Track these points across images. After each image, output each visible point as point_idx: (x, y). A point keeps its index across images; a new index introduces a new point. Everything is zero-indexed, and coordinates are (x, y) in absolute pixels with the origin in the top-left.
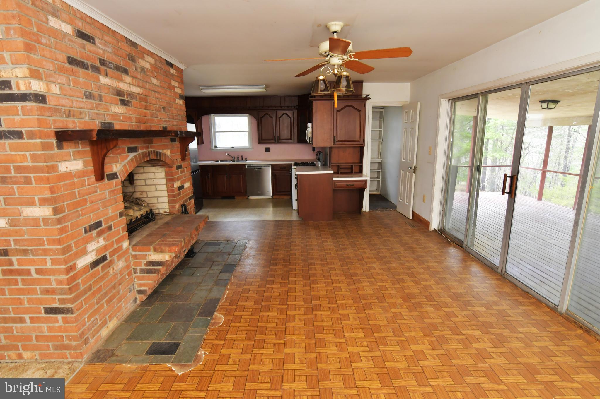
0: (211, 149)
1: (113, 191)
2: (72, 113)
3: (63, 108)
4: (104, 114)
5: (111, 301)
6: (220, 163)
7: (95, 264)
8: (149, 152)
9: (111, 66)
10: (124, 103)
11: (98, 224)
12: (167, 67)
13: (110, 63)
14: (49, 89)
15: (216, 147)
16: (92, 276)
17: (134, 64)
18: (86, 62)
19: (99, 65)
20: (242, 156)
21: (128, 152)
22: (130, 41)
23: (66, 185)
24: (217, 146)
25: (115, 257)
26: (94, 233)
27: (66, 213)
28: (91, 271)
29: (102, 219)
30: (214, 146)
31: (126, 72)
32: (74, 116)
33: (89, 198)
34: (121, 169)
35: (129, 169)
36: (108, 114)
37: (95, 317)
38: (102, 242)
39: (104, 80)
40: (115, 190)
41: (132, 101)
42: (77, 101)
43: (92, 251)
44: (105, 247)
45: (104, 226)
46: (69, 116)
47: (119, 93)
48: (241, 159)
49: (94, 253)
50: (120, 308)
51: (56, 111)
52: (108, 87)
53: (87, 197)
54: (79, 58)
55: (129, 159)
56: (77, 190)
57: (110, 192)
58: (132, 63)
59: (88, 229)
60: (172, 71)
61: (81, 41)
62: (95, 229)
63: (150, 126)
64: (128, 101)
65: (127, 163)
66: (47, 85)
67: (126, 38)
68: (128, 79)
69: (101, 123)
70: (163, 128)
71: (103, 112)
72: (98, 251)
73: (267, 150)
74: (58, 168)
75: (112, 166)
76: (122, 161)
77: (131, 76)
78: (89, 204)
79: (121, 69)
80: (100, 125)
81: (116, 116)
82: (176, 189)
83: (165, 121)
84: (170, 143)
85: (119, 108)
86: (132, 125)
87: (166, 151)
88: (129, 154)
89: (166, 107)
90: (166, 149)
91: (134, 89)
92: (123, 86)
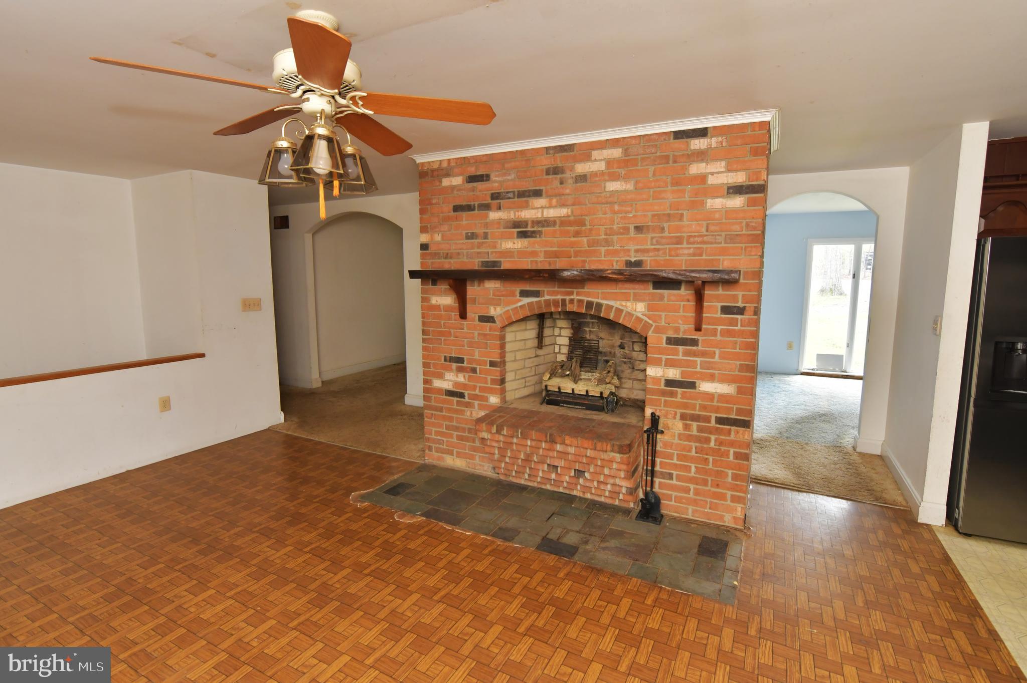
1: (485, 335)
2: (449, 255)
3: (441, 251)
4: (488, 252)
5: (462, 440)
7: (450, 393)
8: (564, 301)
9: (511, 195)
10: (523, 235)
11: (460, 360)
12: (679, 144)
13: (508, 193)
14: (432, 238)
16: (444, 401)
17: (559, 176)
18: (472, 203)
19: (490, 201)
21: (520, 296)
22: (556, 147)
23: (434, 314)
25: (476, 403)
26: (454, 365)
27: (431, 337)
28: (444, 397)
29: (465, 358)
31: (538, 194)
32: (451, 258)
33: (454, 332)
34: (501, 315)
35: (513, 317)
36: (492, 252)
37: (443, 439)
38: (461, 378)
39: (494, 215)
40: (489, 335)
41: (543, 229)
42: (456, 243)
43: (450, 381)
44: (465, 386)
45: (465, 364)
46: (446, 258)
47: (516, 224)
49: (451, 383)
50: (472, 457)
51: (436, 255)
52: (499, 222)
53: (452, 331)
54: (465, 203)
55: (520, 304)
56: (443, 322)
57: (479, 334)
58: (555, 176)
59: (448, 359)
60: (697, 144)
61: (471, 185)
62: (455, 363)
63: (584, 261)
64: (534, 232)
65: (512, 309)
66: (432, 235)
67: (547, 149)
68: (541, 202)
69: (482, 262)
70: (629, 264)
71: (486, 250)
72: (456, 384)
74: (430, 300)
75: (488, 307)
76: (507, 304)
77: (548, 196)
78: (452, 338)
79: (527, 194)
80: (480, 264)
81: (508, 253)
82: (656, 380)
83: (637, 251)
84: (651, 290)
85: (514, 243)
86: (536, 262)
87: (629, 304)
88: (521, 298)
89: (650, 224)
90: (628, 300)
91: (551, 213)
92: (527, 214)
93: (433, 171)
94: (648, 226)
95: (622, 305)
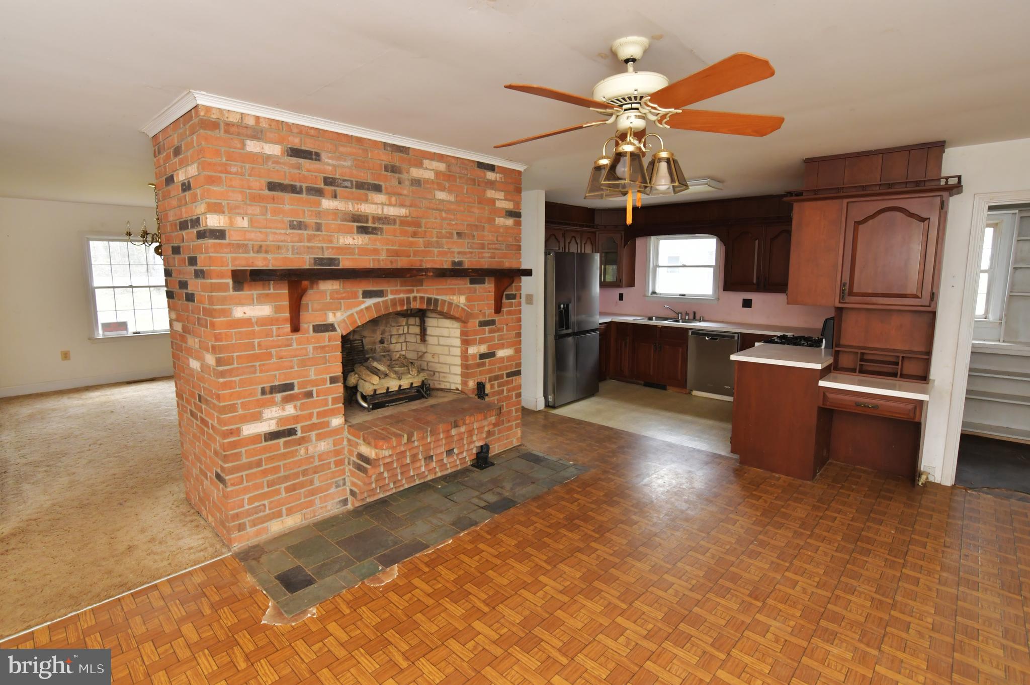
0: (645, 296)
1: (323, 348)
2: (263, 249)
3: (251, 243)
4: (322, 248)
5: (294, 490)
6: (654, 322)
7: (273, 436)
8: (408, 299)
9: (348, 184)
10: (364, 230)
11: (289, 387)
12: (479, 172)
13: (344, 180)
14: (231, 223)
15: (654, 293)
16: (264, 450)
17: (397, 175)
18: (298, 184)
19: (322, 186)
20: (695, 313)
21: (364, 297)
22: (393, 146)
23: (240, 332)
24: (657, 291)
25: (313, 434)
26: (278, 397)
27: (235, 365)
28: (264, 444)
29: (295, 382)
30: (650, 291)
31: (377, 188)
32: (267, 252)
33: (276, 351)
34: (344, 320)
35: (358, 321)
36: (328, 248)
37: (263, 502)
38: (290, 410)
39: (327, 204)
40: (328, 346)
41: (384, 227)
42: (275, 233)
43: (271, 419)
44: (296, 419)
45: (296, 390)
46: (258, 252)
47: (356, 218)
48: (691, 317)
49: (274, 422)
50: (311, 504)
51: (241, 247)
52: (335, 213)
53: (273, 351)
54: (286, 182)
55: (363, 306)
56: (256, 341)
57: (314, 348)
58: (393, 174)
59: (268, 390)
60: (490, 176)
61: (294, 160)
62: (279, 392)
63: (421, 261)
64: (375, 229)
65: (357, 313)
66: (230, 218)
67: (385, 144)
68: (380, 198)
69: (315, 259)
70: (454, 263)
71: (320, 245)
72: (281, 421)
73: (747, 304)
74: (231, 313)
75: (326, 314)
76: (349, 307)
77: (387, 193)
78: (274, 360)
79: (366, 186)
80: (312, 261)
81: (347, 249)
82: (474, 356)
83: (459, 253)
84: (469, 285)
85: (354, 239)
86: (379, 260)
87: (455, 298)
88: (365, 300)
89: (466, 231)
90: (454, 294)
91: (392, 211)
92: (366, 209)
93: (228, 125)
94: (465, 233)
95: (451, 299)
